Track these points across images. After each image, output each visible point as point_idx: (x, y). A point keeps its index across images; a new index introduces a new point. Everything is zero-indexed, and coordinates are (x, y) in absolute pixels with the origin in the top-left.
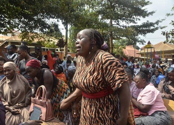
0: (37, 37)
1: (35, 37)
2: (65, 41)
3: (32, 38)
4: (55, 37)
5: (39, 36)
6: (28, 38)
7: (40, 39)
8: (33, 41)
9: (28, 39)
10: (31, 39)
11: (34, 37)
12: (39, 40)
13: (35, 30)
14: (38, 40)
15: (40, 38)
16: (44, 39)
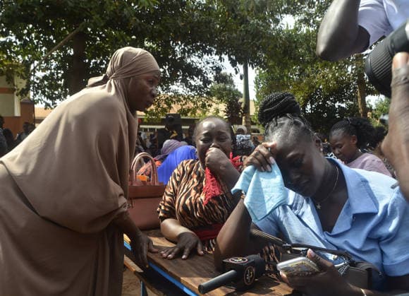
0: (179, 101)
1: (174, 100)
2: (242, 106)
3: (166, 103)
4: (219, 99)
5: (182, 99)
6: (159, 104)
7: (186, 103)
8: (170, 109)
9: (159, 106)
10: (165, 106)
11: (172, 101)
12: (184, 107)
13: (173, 84)
14: (180, 107)
15: (184, 102)
16: (194, 103)
